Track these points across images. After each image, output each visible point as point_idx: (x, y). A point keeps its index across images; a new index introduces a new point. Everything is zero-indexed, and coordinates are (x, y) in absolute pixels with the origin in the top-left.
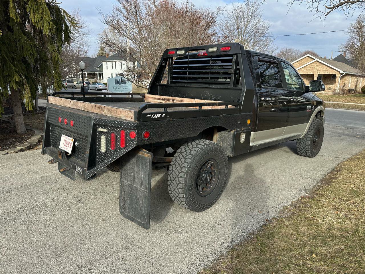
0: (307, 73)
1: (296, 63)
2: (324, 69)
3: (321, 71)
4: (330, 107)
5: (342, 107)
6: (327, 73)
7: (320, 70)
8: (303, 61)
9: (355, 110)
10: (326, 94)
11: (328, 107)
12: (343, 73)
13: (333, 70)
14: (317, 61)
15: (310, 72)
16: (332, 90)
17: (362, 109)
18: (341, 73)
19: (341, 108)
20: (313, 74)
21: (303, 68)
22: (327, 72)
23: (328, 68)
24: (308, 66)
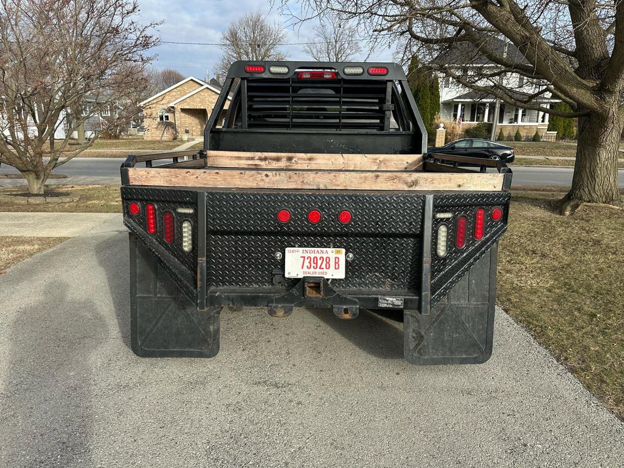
0: (195, 108)
1: (175, 90)
8: (185, 87)
14: (207, 88)
15: (199, 105)
20: (205, 109)
21: (188, 99)
24: (195, 96)
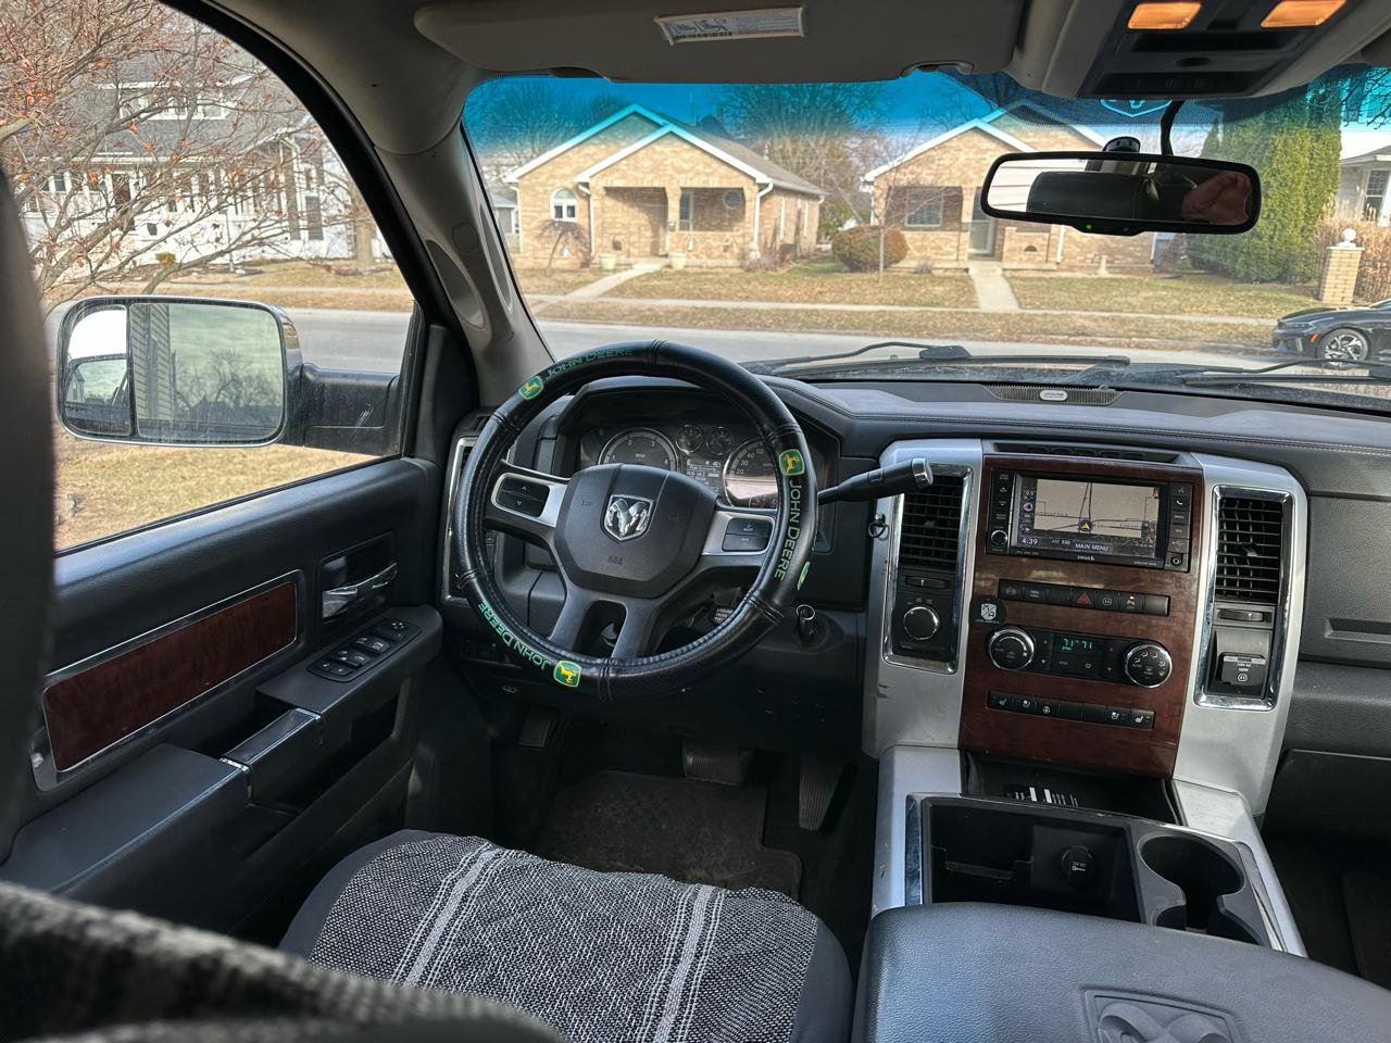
0: (640, 185)
2: (700, 167)
3: (691, 175)
4: (765, 328)
5: (805, 324)
6: (714, 183)
7: (684, 171)
8: (619, 133)
9: (854, 332)
10: (721, 270)
11: (758, 327)
12: (767, 185)
13: (730, 170)
14: (671, 133)
15: (650, 177)
16: (736, 250)
17: (874, 328)
18: (759, 184)
19: (805, 329)
20: (664, 189)
22: (711, 179)
23: (715, 165)
24: (639, 155)
